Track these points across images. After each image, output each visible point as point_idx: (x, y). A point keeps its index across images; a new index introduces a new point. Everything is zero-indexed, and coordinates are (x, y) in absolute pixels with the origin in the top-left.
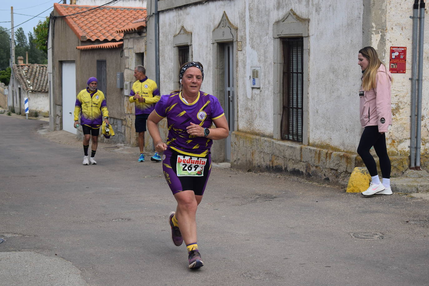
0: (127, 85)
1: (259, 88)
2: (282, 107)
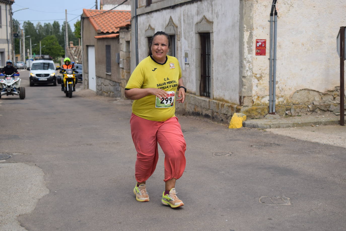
0: (121, 61)
1: (188, 64)
2: (200, 75)
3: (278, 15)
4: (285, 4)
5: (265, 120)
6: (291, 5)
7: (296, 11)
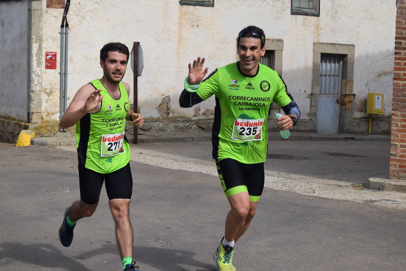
3: (69, 27)
4: (77, 16)
5: (56, 138)
6: (84, 17)
7: (88, 23)
